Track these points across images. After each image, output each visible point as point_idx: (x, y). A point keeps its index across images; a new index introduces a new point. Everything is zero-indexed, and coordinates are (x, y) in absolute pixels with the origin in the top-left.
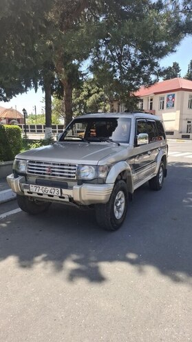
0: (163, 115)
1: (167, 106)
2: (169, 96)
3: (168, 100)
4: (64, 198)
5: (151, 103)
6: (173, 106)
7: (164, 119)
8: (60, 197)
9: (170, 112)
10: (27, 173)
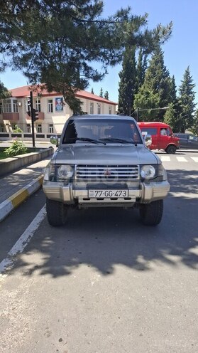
0: (53, 117)
1: (56, 109)
2: (57, 99)
3: (57, 103)
4: (130, 199)
5: (39, 105)
6: (62, 109)
7: (54, 122)
8: (125, 199)
9: (60, 115)
10: (76, 178)
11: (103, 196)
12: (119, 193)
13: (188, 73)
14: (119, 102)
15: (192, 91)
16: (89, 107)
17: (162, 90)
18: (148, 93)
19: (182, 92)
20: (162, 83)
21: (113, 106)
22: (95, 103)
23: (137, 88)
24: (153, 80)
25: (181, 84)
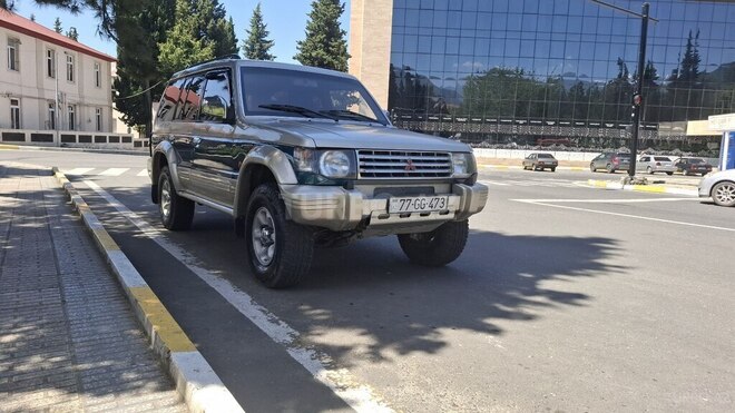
4: (447, 213)
10: (359, 177)
11: (411, 209)
12: (434, 203)
13: (258, 18)
14: (120, 57)
15: (268, 53)
16: (45, 59)
17: (212, 43)
18: (189, 45)
19: (250, 51)
20: (213, 28)
21: (104, 62)
22: (59, 50)
23: (162, 30)
24: (193, 20)
25: (247, 37)
